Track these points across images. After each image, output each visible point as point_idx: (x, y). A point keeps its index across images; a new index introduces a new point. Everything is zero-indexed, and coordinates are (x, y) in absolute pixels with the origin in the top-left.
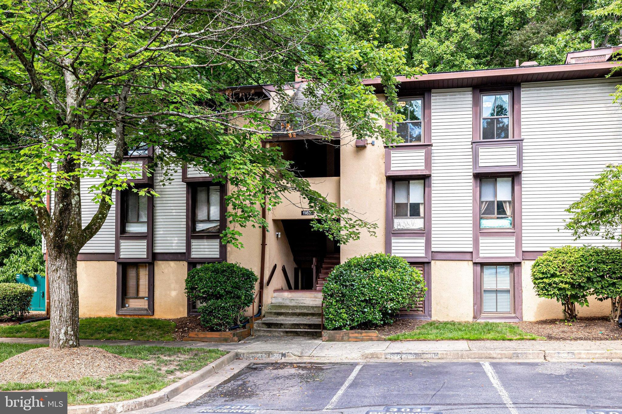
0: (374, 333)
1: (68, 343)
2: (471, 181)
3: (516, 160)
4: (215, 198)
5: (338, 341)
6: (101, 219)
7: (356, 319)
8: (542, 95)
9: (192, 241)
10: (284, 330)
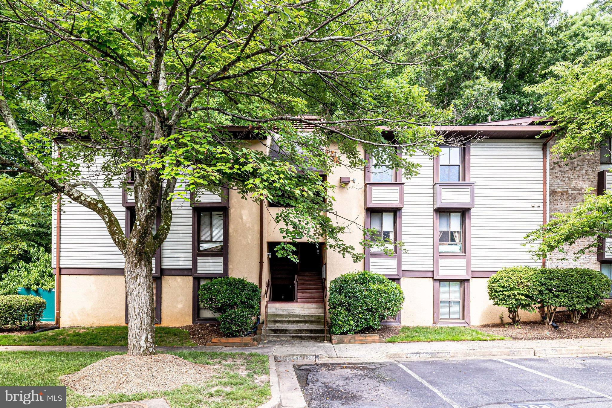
0: (376, 337)
1: (148, 350)
2: (432, 214)
3: (469, 198)
4: (218, 223)
5: (346, 343)
6: (166, 229)
7: (360, 325)
8: (485, 149)
9: (198, 258)
10: (291, 335)
